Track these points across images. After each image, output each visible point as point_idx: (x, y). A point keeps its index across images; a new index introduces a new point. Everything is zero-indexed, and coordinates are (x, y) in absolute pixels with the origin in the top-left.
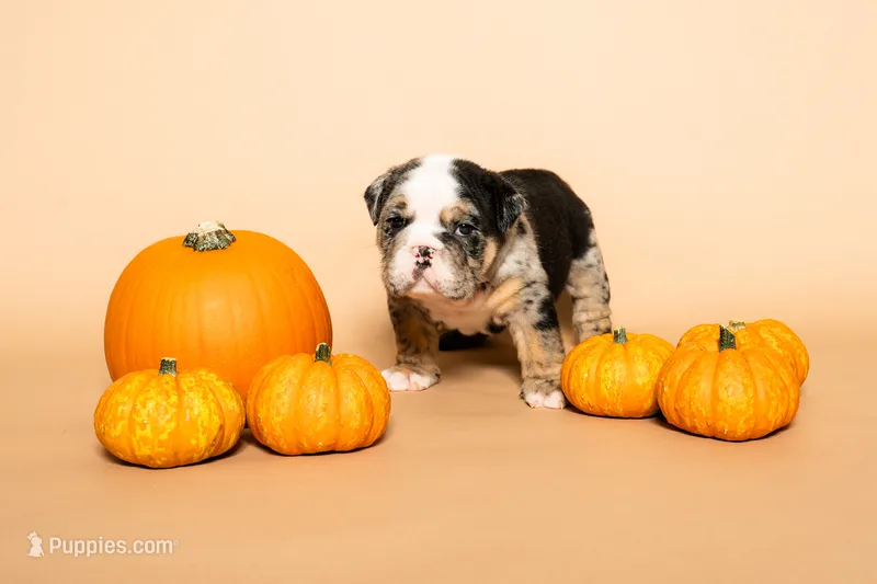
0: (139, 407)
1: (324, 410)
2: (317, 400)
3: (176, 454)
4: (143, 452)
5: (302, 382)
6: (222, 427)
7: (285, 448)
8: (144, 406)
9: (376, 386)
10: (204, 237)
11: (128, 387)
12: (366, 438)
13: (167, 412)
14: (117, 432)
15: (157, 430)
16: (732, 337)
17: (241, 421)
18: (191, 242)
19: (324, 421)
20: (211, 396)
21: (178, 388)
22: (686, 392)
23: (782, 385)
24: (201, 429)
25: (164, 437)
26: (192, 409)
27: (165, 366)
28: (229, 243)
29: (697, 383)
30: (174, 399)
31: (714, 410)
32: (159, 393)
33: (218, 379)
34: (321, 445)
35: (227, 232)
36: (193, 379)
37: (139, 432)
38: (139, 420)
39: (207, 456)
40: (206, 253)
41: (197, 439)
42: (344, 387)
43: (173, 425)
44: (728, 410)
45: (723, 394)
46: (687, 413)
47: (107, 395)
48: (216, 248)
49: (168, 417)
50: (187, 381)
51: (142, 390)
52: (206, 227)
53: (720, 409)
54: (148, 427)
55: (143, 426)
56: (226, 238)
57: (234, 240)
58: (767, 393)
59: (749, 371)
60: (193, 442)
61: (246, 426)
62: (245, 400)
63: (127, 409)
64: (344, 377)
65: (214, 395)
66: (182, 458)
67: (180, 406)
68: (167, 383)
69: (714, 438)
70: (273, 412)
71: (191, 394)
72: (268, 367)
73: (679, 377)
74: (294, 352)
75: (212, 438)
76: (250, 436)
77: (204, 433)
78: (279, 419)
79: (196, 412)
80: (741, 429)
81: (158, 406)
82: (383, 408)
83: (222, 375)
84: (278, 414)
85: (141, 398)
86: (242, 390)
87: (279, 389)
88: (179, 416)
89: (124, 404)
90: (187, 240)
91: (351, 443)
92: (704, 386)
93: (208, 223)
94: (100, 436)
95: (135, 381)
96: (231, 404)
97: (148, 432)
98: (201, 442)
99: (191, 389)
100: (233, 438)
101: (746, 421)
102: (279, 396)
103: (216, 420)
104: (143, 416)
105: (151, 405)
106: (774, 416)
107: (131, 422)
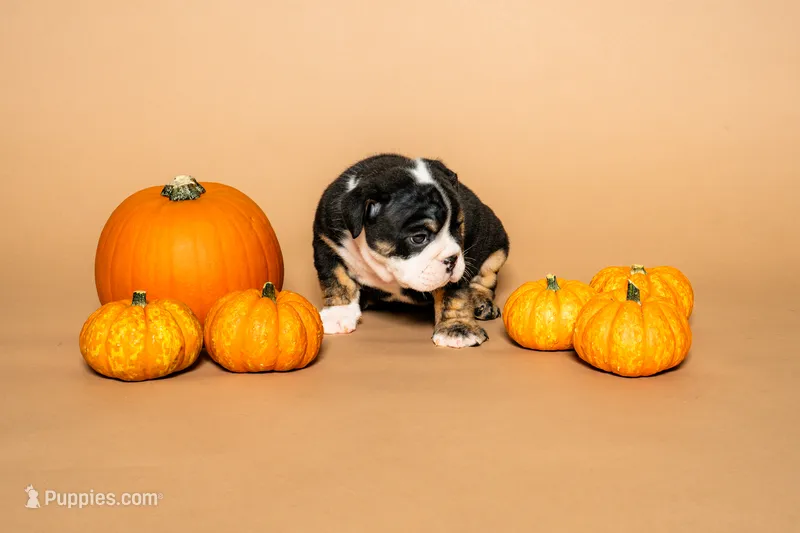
0: (113, 333)
1: (266, 338)
2: (261, 329)
3: (144, 370)
4: (118, 369)
5: (248, 315)
6: (182, 349)
7: (233, 367)
8: (117, 332)
9: (311, 319)
10: (178, 189)
11: (105, 316)
12: (301, 362)
13: (136, 337)
14: (96, 352)
15: (129, 352)
16: (637, 290)
17: (199, 343)
18: (168, 193)
19: (265, 346)
20: (173, 324)
21: (145, 316)
22: (589, 334)
23: (669, 333)
24: (164, 351)
25: (134, 357)
26: (157, 335)
27: (136, 298)
28: (199, 194)
29: (599, 327)
30: (142, 326)
31: (610, 351)
32: (129, 322)
33: (180, 309)
34: (262, 366)
35: (198, 185)
36: (158, 310)
37: (114, 353)
38: (113, 343)
39: (170, 371)
40: (179, 205)
41: (162, 358)
42: (283, 319)
43: (141, 347)
44: (620, 352)
45: (616, 337)
46: (589, 351)
47: (89, 322)
48: (188, 199)
49: (137, 341)
50: (153, 311)
51: (116, 319)
52: (182, 180)
53: (614, 350)
54: (121, 349)
55: (117, 349)
56: (197, 190)
57: (204, 192)
58: (654, 340)
59: (642, 321)
60: (158, 361)
61: (204, 345)
62: (203, 325)
63: (104, 334)
64: (283, 310)
65: (176, 323)
66: (150, 373)
67: (147, 331)
68: (137, 313)
69: (611, 373)
70: (224, 338)
71: (156, 322)
72: (224, 299)
73: (586, 321)
74: (243, 289)
75: (174, 357)
76: (205, 355)
77: (167, 353)
78: (228, 344)
79: (160, 337)
80: (631, 368)
81: (128, 333)
82: (315, 337)
83: (183, 306)
84: (228, 338)
85: (115, 326)
86: (201, 318)
87: (229, 319)
88: (145, 341)
89: (101, 330)
90: (164, 191)
91: (287, 365)
92: (604, 330)
93: (182, 177)
94: (84, 355)
95: (113, 309)
96: (190, 329)
97: (121, 353)
98: (165, 361)
99: (156, 318)
100: (193, 356)
101: (635, 361)
102: (229, 326)
103: (177, 344)
104: (116, 341)
105: (123, 331)
106: (661, 359)
107: (107, 345)
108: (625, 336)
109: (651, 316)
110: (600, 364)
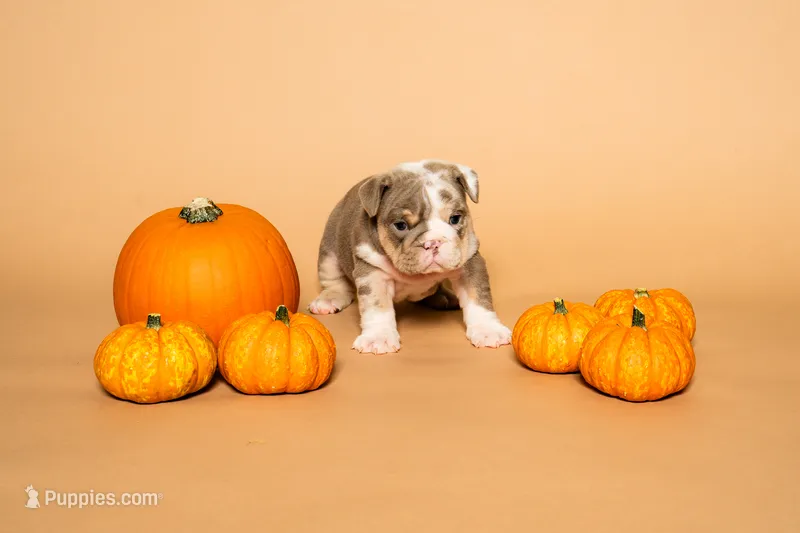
0: (127, 356)
1: (277, 361)
2: (273, 352)
3: (158, 393)
4: (131, 392)
5: (261, 337)
6: (195, 372)
7: (245, 389)
8: (131, 357)
9: (322, 343)
10: (196, 212)
11: (119, 339)
12: (313, 384)
13: (149, 361)
14: (110, 375)
15: (141, 375)
16: (642, 316)
17: (213, 366)
18: (185, 214)
19: (277, 369)
20: (186, 347)
21: (159, 340)
22: (596, 359)
23: (675, 359)
24: (177, 374)
25: (147, 380)
26: (169, 358)
27: (151, 321)
28: (216, 216)
29: (605, 353)
30: (155, 350)
31: (616, 376)
32: (143, 345)
33: (193, 332)
34: (274, 388)
35: (215, 207)
36: (172, 333)
37: (127, 376)
38: (127, 367)
39: (183, 393)
40: (197, 227)
41: (175, 382)
42: (294, 342)
43: (154, 371)
44: (627, 377)
45: (624, 364)
46: (596, 375)
47: (104, 344)
48: (205, 221)
49: (150, 364)
50: (167, 334)
51: (130, 342)
52: (199, 203)
53: (621, 376)
54: (134, 373)
55: (130, 373)
56: (215, 212)
57: (221, 214)
58: (660, 366)
59: (648, 348)
60: (171, 384)
61: (218, 366)
62: (216, 349)
63: (117, 357)
64: (295, 334)
65: (190, 346)
66: (163, 396)
67: (160, 355)
68: (151, 337)
69: (618, 398)
70: (236, 361)
71: (170, 346)
72: (236, 324)
73: (593, 347)
74: (257, 312)
75: (187, 380)
76: (218, 376)
77: (180, 376)
78: (240, 367)
79: (173, 359)
80: (638, 393)
81: (143, 355)
82: (326, 360)
83: (198, 328)
84: (240, 361)
85: (129, 348)
86: (215, 342)
87: (242, 342)
88: (158, 365)
89: (114, 354)
90: (182, 213)
91: (299, 388)
92: (611, 356)
93: (200, 199)
94: (99, 378)
95: (128, 331)
96: (204, 351)
97: (134, 377)
98: (178, 384)
99: (169, 341)
100: (205, 379)
101: (642, 387)
102: (242, 349)
103: (190, 367)
104: (129, 364)
105: (136, 355)
106: (666, 384)
107: (121, 367)
108: (631, 362)
109: (657, 342)
110: (607, 389)
